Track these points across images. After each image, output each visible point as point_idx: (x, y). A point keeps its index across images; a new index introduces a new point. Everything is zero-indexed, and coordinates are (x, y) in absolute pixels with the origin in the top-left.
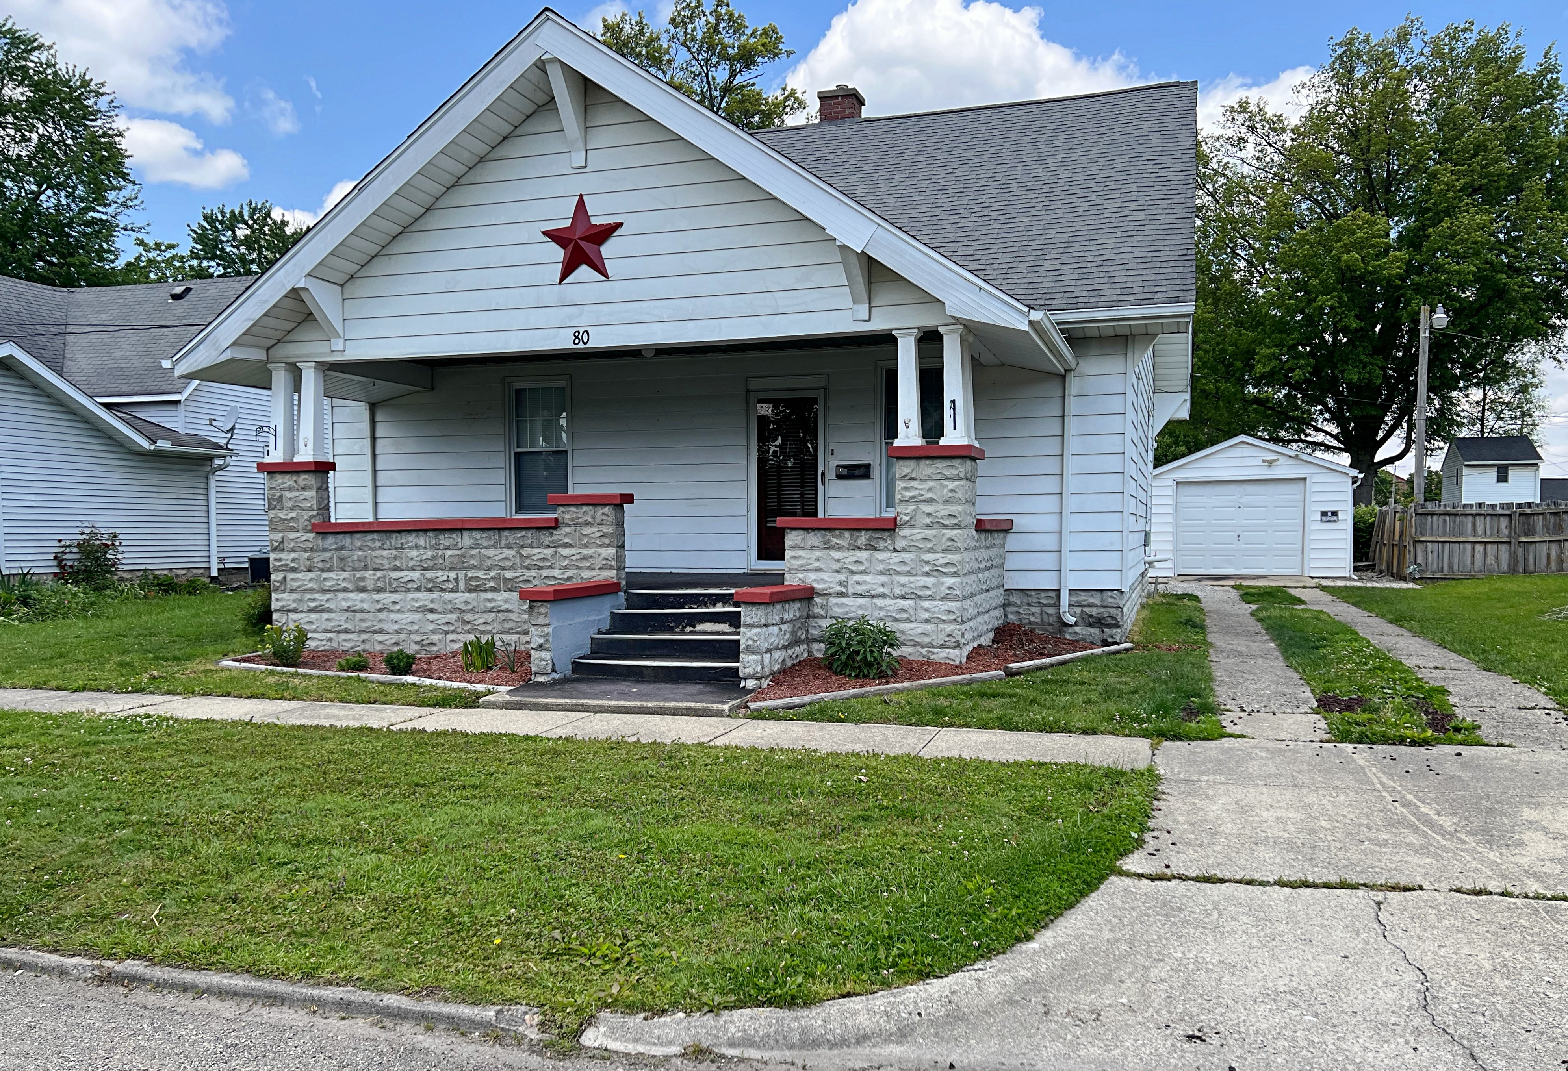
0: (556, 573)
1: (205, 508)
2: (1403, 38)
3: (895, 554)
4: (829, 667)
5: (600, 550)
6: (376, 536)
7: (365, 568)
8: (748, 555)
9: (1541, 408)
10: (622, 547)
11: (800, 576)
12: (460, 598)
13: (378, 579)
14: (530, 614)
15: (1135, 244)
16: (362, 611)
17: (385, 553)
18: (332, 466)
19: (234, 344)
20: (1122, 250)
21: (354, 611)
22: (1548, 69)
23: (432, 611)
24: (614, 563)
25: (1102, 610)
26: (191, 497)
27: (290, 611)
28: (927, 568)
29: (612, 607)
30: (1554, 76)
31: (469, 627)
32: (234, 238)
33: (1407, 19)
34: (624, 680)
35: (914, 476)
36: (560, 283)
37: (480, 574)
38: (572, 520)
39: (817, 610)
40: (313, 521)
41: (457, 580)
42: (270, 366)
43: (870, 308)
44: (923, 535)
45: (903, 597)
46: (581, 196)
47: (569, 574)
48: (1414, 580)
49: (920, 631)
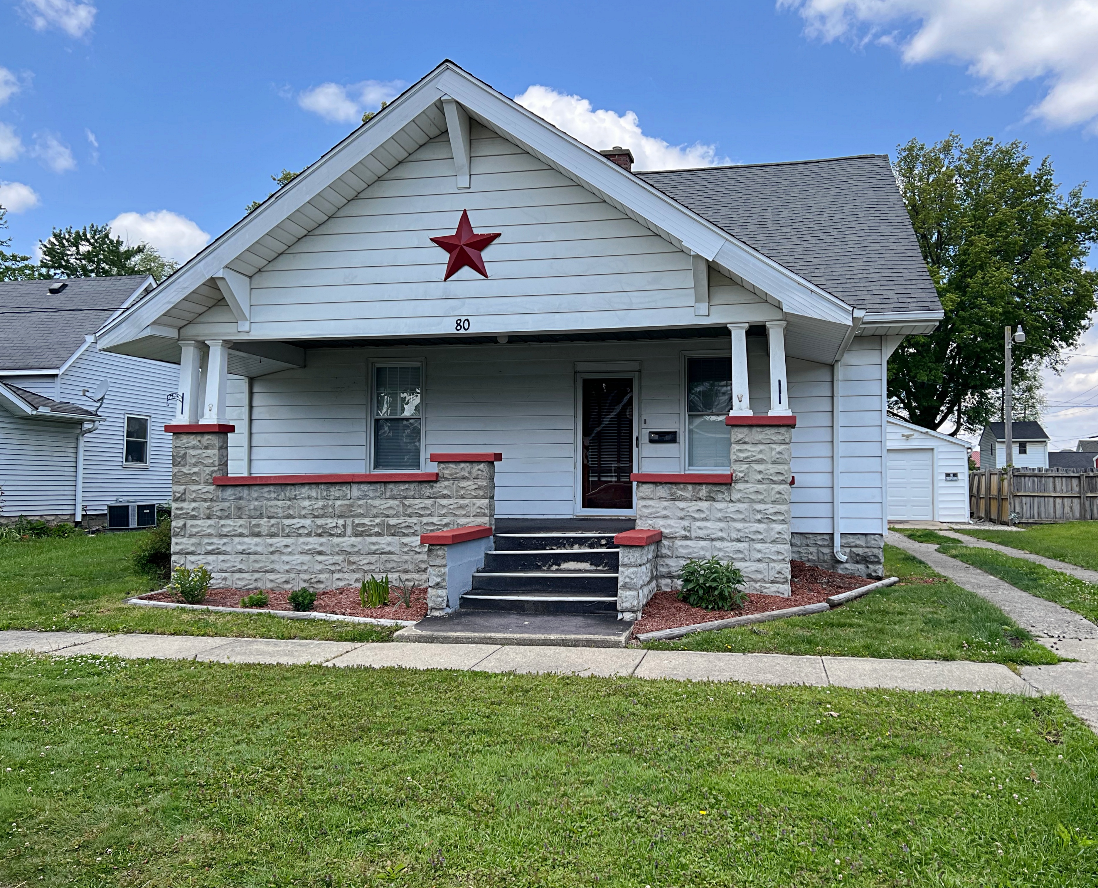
0: (435, 520)
1: (74, 464)
2: (947, 148)
3: (731, 504)
4: (685, 599)
5: (475, 501)
6: (272, 488)
7: (261, 516)
8: (575, 504)
9: (1041, 402)
10: (492, 497)
11: (650, 522)
12: (347, 542)
13: (272, 526)
14: (429, 556)
15: (880, 267)
16: (256, 553)
17: (279, 503)
18: (231, 429)
19: (154, 323)
20: (871, 271)
21: (249, 554)
22: (1044, 172)
23: (320, 553)
24: (487, 511)
25: (867, 550)
26: (63, 454)
27: (188, 553)
28: (759, 516)
29: (486, 549)
30: (1049, 177)
31: (354, 567)
32: (78, 253)
33: (951, 135)
34: (510, 614)
35: (747, 440)
36: (445, 280)
37: (366, 521)
38: (451, 475)
39: (664, 551)
40: (214, 475)
41: (344, 526)
42: (180, 343)
43: (710, 306)
44: (755, 489)
45: (739, 540)
46: (465, 211)
47: (446, 520)
48: (1015, 524)
49: (753, 569)
